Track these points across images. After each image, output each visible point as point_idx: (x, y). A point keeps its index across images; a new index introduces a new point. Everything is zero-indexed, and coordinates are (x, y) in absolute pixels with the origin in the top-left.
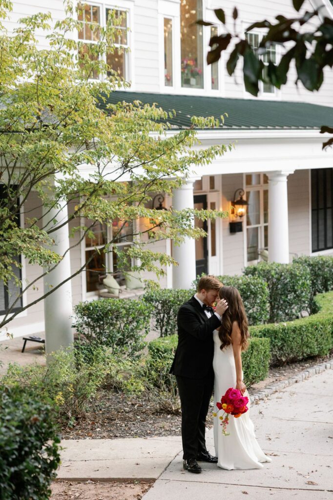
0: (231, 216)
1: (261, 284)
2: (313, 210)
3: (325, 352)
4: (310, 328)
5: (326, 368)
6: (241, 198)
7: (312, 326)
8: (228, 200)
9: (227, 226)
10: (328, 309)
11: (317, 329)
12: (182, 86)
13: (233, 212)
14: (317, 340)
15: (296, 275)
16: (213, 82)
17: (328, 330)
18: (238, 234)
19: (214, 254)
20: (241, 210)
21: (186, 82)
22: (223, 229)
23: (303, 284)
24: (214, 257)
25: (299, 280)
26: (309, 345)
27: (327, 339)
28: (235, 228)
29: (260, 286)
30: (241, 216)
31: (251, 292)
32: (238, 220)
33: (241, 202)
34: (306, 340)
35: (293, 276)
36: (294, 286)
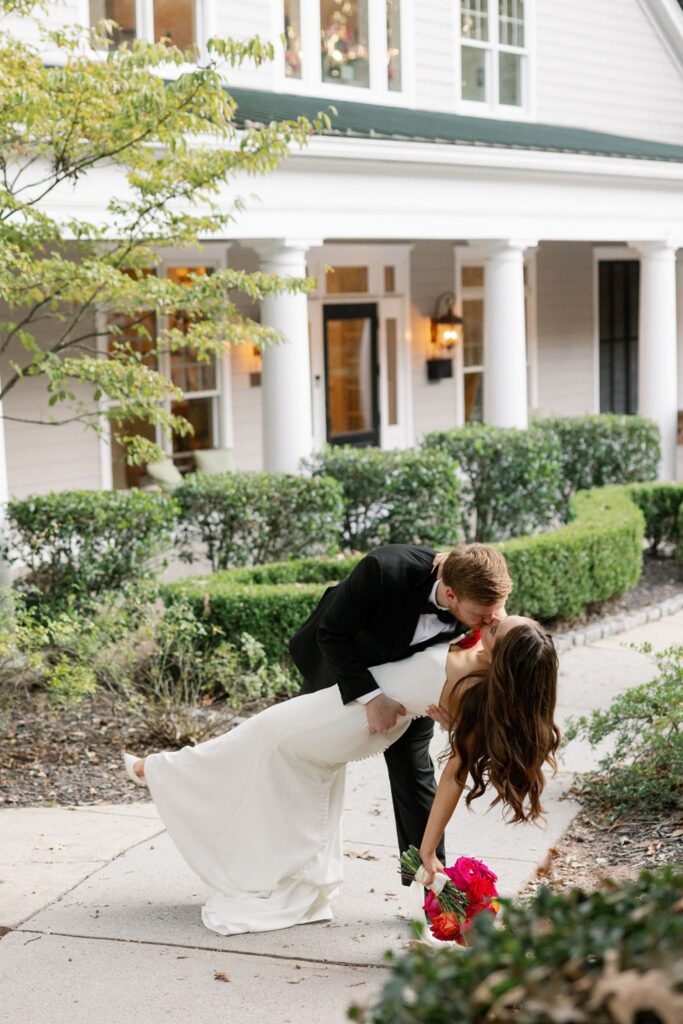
0: (431, 346)
1: (445, 465)
2: (602, 342)
3: (575, 609)
4: (538, 557)
5: (574, 643)
6: (450, 312)
7: (544, 552)
8: (424, 315)
9: (422, 368)
10: (589, 519)
11: (554, 558)
12: (323, 80)
13: (434, 340)
14: (555, 583)
15: (527, 450)
16: (390, 77)
17: (582, 562)
18: (445, 382)
19: (393, 420)
20: (451, 334)
21: (330, 71)
22: (414, 373)
23: (542, 468)
24: (394, 428)
25: (533, 459)
26: (538, 594)
27: (579, 582)
28: (438, 370)
29: (441, 468)
30: (450, 346)
31: (422, 483)
32: (444, 354)
33: (449, 319)
34: (528, 582)
35: (521, 452)
36: (522, 472)
